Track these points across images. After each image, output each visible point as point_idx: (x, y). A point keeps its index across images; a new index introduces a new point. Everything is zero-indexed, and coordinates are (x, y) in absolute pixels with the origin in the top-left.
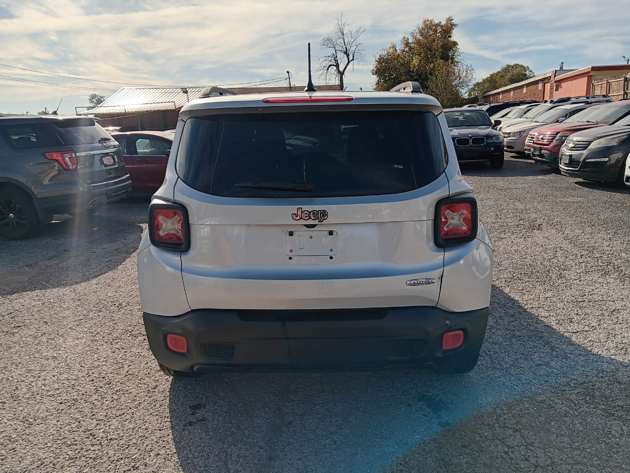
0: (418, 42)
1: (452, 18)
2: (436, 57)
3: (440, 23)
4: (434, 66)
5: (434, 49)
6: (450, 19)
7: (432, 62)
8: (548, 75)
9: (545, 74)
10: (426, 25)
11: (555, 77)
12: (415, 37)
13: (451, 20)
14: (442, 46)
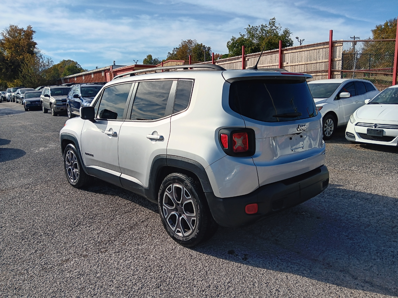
0: (8, 40)
1: (31, 27)
2: (24, 51)
3: (23, 29)
4: (24, 57)
5: (22, 46)
6: (29, 27)
7: (21, 54)
8: (108, 68)
9: (105, 67)
10: (13, 29)
11: (112, 69)
12: (4, 36)
13: (31, 28)
14: (28, 45)
